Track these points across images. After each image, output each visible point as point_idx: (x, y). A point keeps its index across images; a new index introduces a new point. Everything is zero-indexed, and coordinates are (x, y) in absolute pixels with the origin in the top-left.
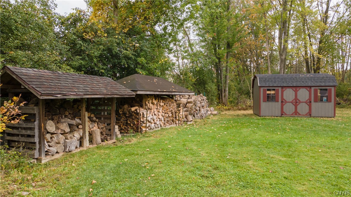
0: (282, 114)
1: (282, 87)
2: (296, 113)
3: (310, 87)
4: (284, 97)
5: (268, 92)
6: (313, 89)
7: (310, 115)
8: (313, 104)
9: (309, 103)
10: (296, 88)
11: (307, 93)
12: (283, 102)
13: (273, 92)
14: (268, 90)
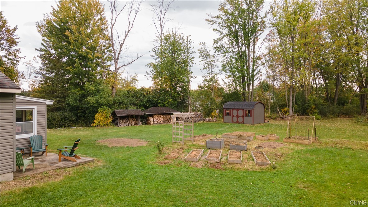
0: (232, 122)
1: (232, 109)
2: (237, 122)
3: (243, 109)
4: (233, 114)
5: (227, 111)
6: (244, 110)
7: (243, 123)
8: (245, 118)
9: (243, 116)
10: (238, 109)
11: (242, 112)
12: (233, 116)
13: (229, 111)
14: (227, 110)
